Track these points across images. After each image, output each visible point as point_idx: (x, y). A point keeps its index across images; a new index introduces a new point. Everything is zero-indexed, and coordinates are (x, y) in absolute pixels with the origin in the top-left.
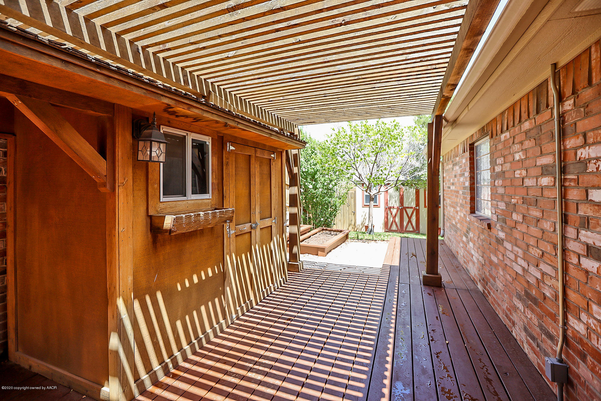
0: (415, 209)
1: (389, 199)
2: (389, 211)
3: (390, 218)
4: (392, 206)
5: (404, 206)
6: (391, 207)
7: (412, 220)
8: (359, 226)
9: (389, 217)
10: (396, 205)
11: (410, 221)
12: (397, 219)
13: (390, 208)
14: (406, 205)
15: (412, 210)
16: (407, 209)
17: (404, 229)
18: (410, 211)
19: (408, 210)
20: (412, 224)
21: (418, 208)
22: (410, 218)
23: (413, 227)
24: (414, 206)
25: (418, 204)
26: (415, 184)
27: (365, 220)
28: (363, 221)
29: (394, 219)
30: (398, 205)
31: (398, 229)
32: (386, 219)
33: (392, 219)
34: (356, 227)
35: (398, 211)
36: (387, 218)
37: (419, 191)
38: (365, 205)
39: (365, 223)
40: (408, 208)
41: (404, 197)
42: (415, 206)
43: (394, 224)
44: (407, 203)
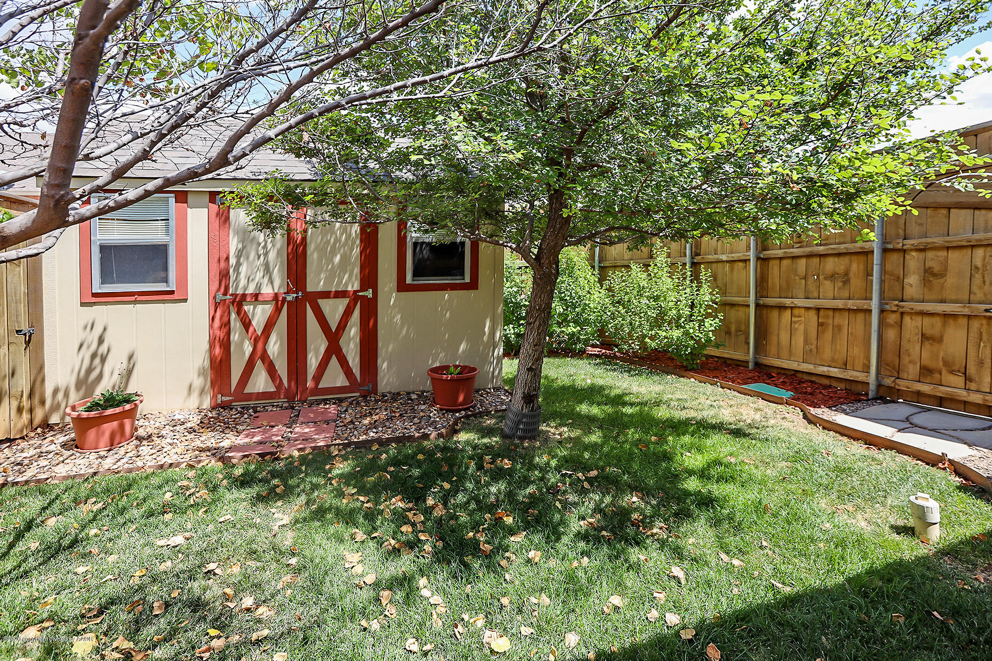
0: (355, 297)
1: (233, 261)
2: (233, 316)
3: (241, 343)
4: (251, 290)
5: (309, 289)
6: (244, 296)
7: (342, 342)
8: (60, 396)
9: (235, 337)
10: (271, 281)
11: (334, 349)
12: (276, 346)
13: (240, 301)
14: (316, 282)
15: (341, 305)
16: (321, 302)
17: (310, 384)
18: (334, 310)
19: (326, 305)
20: (343, 362)
21: (369, 293)
22: (334, 337)
23: (348, 372)
24: (354, 286)
25: (369, 278)
26: (357, 198)
27: (97, 361)
28: (90, 370)
29: (260, 346)
30: (277, 282)
31: (279, 386)
32: (217, 351)
33: (248, 348)
34: (43, 402)
35: (278, 310)
36: (226, 344)
37: (375, 227)
38: (95, 295)
39: (100, 377)
40: (326, 295)
41: (311, 248)
42: (357, 286)
43: (259, 366)
44: (323, 276)
